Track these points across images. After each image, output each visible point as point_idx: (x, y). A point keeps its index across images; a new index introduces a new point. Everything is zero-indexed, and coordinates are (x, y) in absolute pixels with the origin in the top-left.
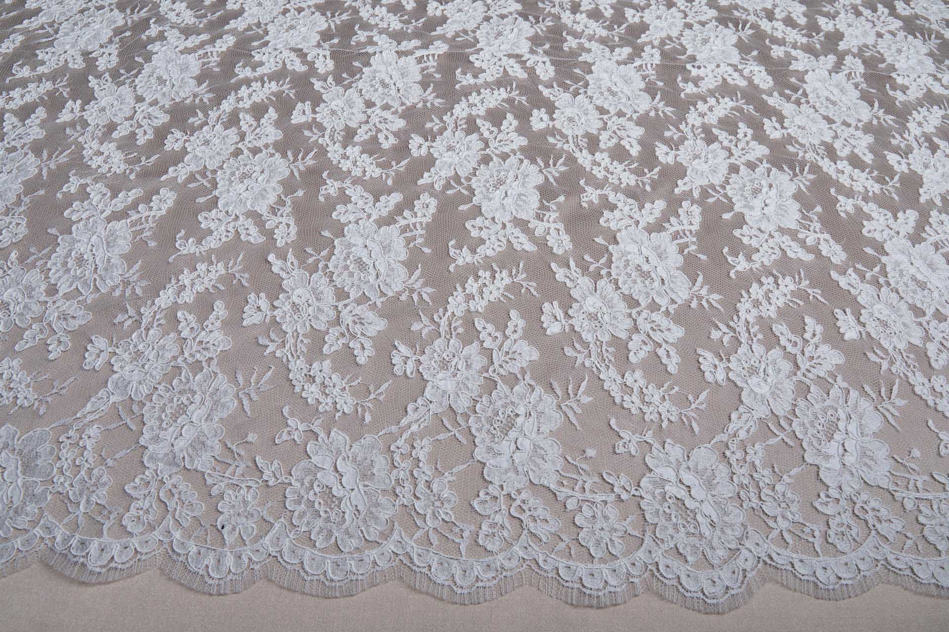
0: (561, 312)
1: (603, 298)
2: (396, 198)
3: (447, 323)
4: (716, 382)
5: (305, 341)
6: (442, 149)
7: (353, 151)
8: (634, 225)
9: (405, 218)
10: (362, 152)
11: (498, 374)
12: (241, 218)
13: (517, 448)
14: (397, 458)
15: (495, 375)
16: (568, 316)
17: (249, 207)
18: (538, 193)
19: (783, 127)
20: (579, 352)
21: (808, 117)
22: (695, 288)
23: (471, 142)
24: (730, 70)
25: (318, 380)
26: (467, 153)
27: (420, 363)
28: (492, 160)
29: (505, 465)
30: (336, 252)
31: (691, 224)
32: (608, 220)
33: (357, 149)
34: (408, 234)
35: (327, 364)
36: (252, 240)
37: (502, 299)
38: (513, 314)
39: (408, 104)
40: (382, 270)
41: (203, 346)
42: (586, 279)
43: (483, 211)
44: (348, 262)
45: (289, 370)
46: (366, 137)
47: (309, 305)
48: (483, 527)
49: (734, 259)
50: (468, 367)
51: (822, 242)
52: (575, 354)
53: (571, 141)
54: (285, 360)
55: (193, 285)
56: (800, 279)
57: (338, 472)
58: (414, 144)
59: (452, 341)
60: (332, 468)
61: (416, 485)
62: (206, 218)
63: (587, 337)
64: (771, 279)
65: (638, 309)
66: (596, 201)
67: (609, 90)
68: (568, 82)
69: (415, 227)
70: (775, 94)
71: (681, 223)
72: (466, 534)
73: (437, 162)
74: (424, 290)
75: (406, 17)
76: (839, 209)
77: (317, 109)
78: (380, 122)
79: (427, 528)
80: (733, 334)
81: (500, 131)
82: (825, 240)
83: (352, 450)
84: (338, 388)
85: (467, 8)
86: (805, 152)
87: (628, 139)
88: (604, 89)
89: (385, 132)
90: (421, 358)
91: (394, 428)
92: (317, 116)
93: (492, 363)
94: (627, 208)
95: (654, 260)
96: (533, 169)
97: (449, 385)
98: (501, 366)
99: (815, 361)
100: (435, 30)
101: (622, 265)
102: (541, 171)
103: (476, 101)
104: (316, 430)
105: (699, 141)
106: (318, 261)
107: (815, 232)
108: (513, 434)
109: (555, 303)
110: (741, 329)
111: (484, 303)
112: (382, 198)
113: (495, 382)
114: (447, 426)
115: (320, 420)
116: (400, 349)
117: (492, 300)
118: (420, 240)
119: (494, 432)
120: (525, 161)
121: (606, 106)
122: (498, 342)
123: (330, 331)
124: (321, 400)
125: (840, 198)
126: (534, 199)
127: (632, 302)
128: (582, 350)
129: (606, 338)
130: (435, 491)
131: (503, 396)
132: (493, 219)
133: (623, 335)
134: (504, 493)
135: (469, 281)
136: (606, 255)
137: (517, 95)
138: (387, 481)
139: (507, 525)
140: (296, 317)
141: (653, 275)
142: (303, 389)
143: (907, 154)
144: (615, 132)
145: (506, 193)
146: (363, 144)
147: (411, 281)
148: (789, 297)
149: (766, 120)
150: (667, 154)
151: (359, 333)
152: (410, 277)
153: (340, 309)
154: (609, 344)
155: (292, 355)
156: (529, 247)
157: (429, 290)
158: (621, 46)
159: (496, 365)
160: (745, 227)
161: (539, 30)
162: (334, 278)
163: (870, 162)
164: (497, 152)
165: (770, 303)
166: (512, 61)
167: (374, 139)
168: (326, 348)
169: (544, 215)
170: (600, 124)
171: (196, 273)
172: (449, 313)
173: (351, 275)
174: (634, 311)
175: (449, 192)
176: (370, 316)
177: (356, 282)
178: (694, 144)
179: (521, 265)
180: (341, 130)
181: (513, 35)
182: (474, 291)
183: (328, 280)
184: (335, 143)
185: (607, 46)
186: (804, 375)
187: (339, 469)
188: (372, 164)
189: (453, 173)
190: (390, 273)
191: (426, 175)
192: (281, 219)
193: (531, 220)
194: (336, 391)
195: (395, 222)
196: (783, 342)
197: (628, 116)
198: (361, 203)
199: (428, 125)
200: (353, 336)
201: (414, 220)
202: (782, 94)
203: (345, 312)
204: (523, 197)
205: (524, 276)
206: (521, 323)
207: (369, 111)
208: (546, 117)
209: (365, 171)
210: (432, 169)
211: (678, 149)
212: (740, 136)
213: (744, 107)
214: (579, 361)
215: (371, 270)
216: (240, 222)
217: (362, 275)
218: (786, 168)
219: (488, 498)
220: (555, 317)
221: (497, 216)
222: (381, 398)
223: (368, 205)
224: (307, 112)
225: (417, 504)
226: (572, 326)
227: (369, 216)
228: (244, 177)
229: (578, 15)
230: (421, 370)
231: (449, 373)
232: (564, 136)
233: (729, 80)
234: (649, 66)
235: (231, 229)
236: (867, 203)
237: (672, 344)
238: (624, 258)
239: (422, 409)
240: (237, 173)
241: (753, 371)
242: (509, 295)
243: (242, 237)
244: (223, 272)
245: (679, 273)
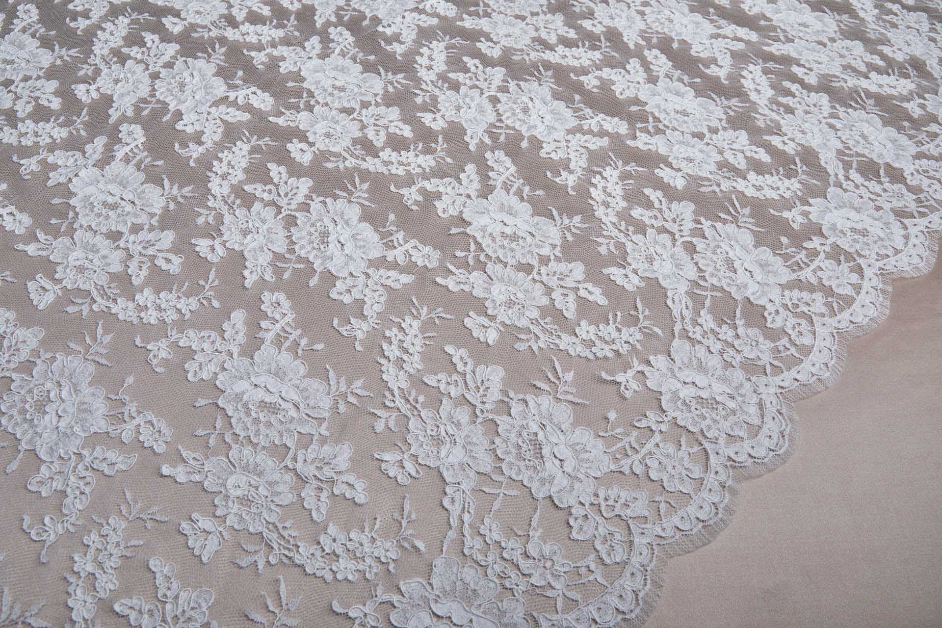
0: (482, 318)
1: (501, 280)
2: (238, 317)
3: (403, 401)
4: (638, 287)
5: (288, 524)
6: (238, 238)
7: (146, 297)
8: (468, 201)
9: (267, 330)
10: (157, 292)
11: (488, 411)
12: (85, 452)
13: (561, 460)
14: (480, 557)
15: (486, 415)
16: (492, 318)
17: (83, 435)
18: (368, 225)
19: (495, 43)
20: (528, 340)
21: (504, 23)
22: (559, 223)
23: (259, 213)
24: (415, 14)
25: (339, 551)
26: (265, 227)
27: (416, 457)
28: (295, 217)
29: (565, 482)
30: (230, 414)
31: (508, 169)
32: (444, 211)
33: (147, 292)
34: (287, 344)
35: (332, 529)
36: (123, 467)
37: (427, 343)
38: (449, 349)
39: (158, 212)
40: (296, 398)
41: (182, 620)
42: (475, 273)
43: (335, 273)
44: (254, 415)
45: (302, 567)
46: (144, 273)
47: (257, 488)
48: (599, 548)
49: (560, 178)
50: (458, 425)
51: (602, 123)
52: (527, 345)
53: (347, 156)
54: (285, 560)
55: (100, 565)
56: (615, 163)
57: (442, 617)
58: (205, 250)
59: (422, 414)
60: (435, 619)
61: (517, 567)
62: (41, 483)
63: (523, 323)
64: (598, 176)
65: (535, 271)
66: (420, 198)
67: (334, 87)
68: (292, 100)
69: (287, 332)
70: (465, 16)
71: (500, 174)
72: (593, 567)
73: (246, 253)
74: (352, 387)
75: (62, 118)
76: (589, 87)
77: (57, 276)
78: (144, 248)
79: (560, 592)
80: (612, 241)
81: (277, 186)
82: (603, 120)
83: (435, 587)
84: (365, 541)
85: (122, 76)
86: (528, 55)
87: (393, 124)
88: (330, 90)
89: (160, 255)
90: (412, 452)
91: (452, 534)
92: (64, 284)
93: (474, 406)
94: (449, 189)
95: (508, 220)
96: (341, 204)
97: (457, 455)
98: (483, 403)
99: (678, 221)
100: (110, 116)
101: (490, 242)
102: (350, 202)
103: (225, 169)
104: (386, 597)
105: (448, 93)
106: (222, 435)
107: (592, 118)
108: (546, 451)
109: (471, 313)
110: (615, 233)
111: (416, 358)
112: (225, 326)
113: (492, 420)
114: (491, 492)
115: (380, 586)
116: (385, 459)
117: (421, 350)
118: (304, 342)
119: (532, 463)
120: (327, 200)
121: (347, 105)
122: (461, 383)
123: (302, 495)
124: (361, 567)
125: (582, 78)
126: (368, 232)
127: (527, 269)
128: (528, 336)
129: (535, 314)
130: (535, 555)
131: (508, 427)
132: (351, 274)
133: (545, 301)
134: (587, 505)
135: (384, 347)
136: (471, 240)
137: (258, 140)
138: (492, 585)
139: (613, 529)
140: (254, 510)
141: (520, 234)
142: (334, 573)
143: (593, 15)
144: (375, 125)
145: (339, 242)
146: (147, 283)
147: (333, 388)
148: (621, 183)
149: (478, 44)
150: (434, 120)
151: (334, 475)
152: (329, 384)
153: (291, 466)
154: (543, 317)
155: (289, 550)
156: (406, 279)
157: (359, 383)
158: (307, 39)
159: (479, 406)
160: (544, 145)
161: (218, 62)
162: (255, 440)
163: (576, 37)
164: (293, 207)
165: (614, 197)
166: (222, 108)
167: (155, 270)
168: (314, 514)
169: (392, 241)
170: (357, 125)
171: (92, 550)
172: (396, 392)
173: (269, 425)
174: (534, 274)
175: (286, 276)
176: (327, 450)
177: (281, 428)
178: (446, 99)
179: (414, 300)
180: (109, 283)
181: (197, 78)
182: (397, 353)
183: (250, 448)
184: (115, 301)
185: (295, 45)
186: (682, 236)
187: (439, 614)
188: (179, 297)
189: (271, 254)
190: (306, 394)
191: (246, 273)
192: (135, 422)
193: (385, 253)
194: (367, 548)
195: (262, 341)
196: (648, 222)
197: (373, 102)
198: (206, 346)
199: (201, 221)
200: (332, 482)
201: (278, 326)
202: (470, 14)
203: (299, 466)
204: (357, 237)
205: (425, 309)
206: (463, 352)
207: (122, 243)
208: (304, 146)
209: (179, 311)
210: (247, 264)
211: (439, 111)
212: (473, 69)
213: (453, 41)
214: (535, 348)
215: (284, 405)
216: (88, 460)
217: (280, 417)
218: (528, 77)
219: (580, 521)
220: (484, 326)
221: (352, 268)
222: (413, 517)
223: (218, 344)
224: (48, 287)
225: (533, 580)
226: (504, 324)
227: (230, 354)
228: (41, 407)
229: (241, 27)
230: (422, 463)
231: (448, 445)
232: (338, 155)
233: (421, 23)
234: (348, 47)
235: (84, 473)
236: (601, 70)
237: (585, 281)
238: (487, 234)
239: (458, 496)
240: (27, 406)
241: (650, 260)
242: (431, 335)
243: (106, 472)
244: (124, 525)
245: (537, 218)
